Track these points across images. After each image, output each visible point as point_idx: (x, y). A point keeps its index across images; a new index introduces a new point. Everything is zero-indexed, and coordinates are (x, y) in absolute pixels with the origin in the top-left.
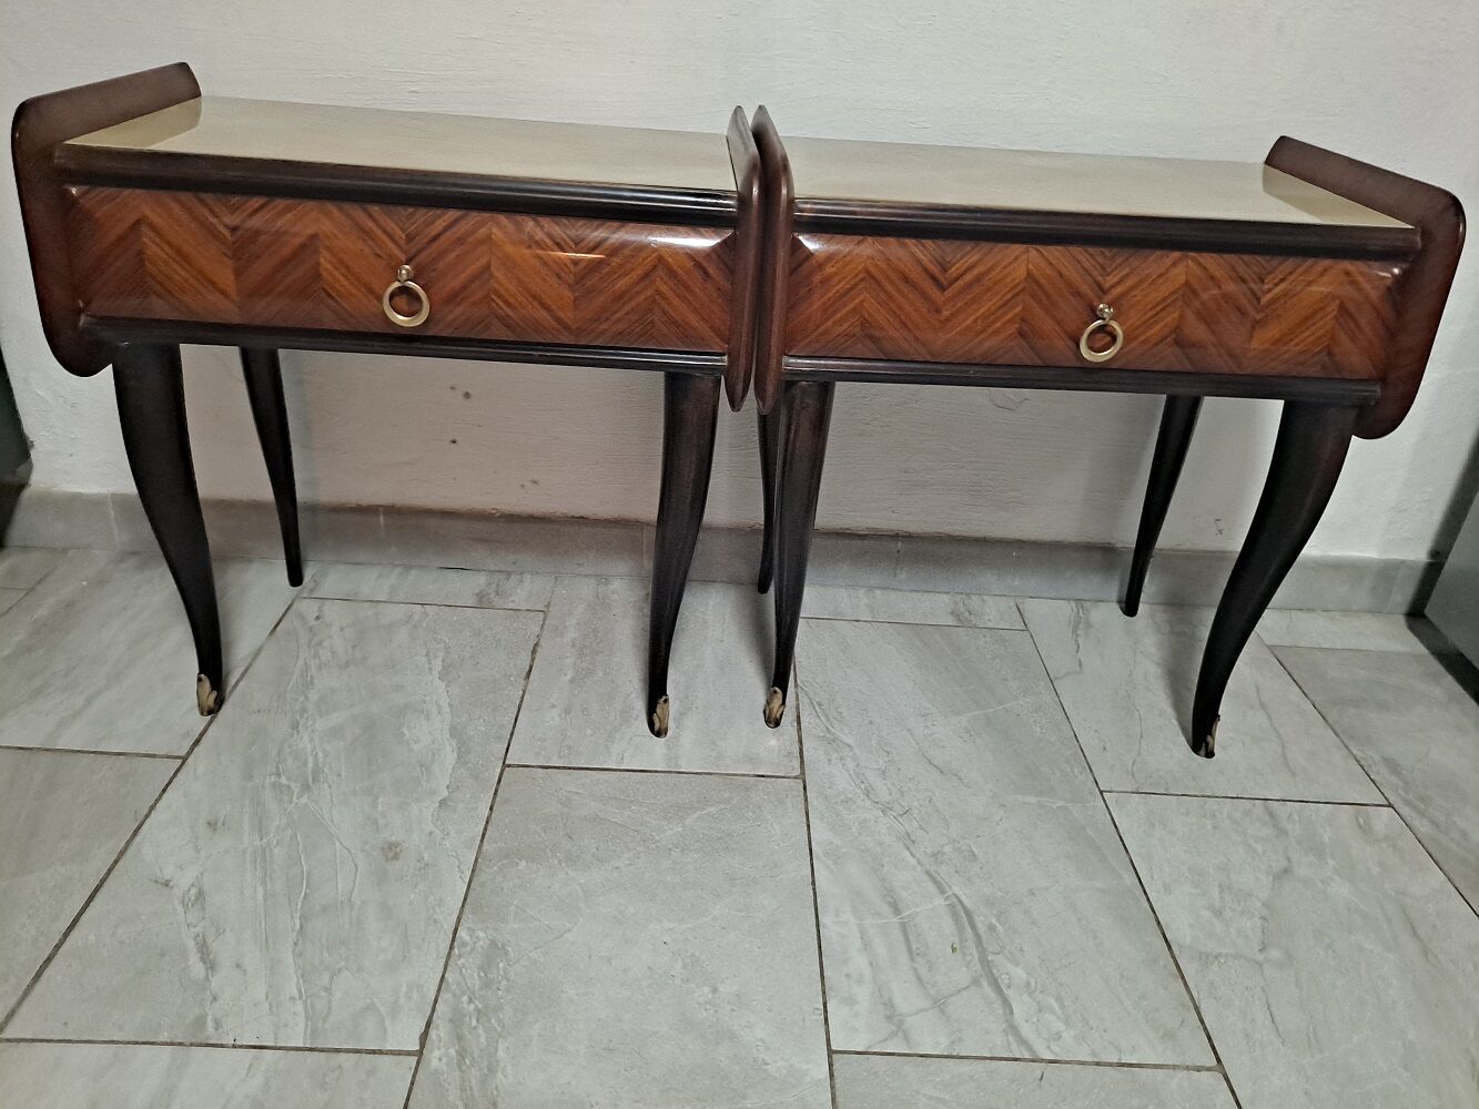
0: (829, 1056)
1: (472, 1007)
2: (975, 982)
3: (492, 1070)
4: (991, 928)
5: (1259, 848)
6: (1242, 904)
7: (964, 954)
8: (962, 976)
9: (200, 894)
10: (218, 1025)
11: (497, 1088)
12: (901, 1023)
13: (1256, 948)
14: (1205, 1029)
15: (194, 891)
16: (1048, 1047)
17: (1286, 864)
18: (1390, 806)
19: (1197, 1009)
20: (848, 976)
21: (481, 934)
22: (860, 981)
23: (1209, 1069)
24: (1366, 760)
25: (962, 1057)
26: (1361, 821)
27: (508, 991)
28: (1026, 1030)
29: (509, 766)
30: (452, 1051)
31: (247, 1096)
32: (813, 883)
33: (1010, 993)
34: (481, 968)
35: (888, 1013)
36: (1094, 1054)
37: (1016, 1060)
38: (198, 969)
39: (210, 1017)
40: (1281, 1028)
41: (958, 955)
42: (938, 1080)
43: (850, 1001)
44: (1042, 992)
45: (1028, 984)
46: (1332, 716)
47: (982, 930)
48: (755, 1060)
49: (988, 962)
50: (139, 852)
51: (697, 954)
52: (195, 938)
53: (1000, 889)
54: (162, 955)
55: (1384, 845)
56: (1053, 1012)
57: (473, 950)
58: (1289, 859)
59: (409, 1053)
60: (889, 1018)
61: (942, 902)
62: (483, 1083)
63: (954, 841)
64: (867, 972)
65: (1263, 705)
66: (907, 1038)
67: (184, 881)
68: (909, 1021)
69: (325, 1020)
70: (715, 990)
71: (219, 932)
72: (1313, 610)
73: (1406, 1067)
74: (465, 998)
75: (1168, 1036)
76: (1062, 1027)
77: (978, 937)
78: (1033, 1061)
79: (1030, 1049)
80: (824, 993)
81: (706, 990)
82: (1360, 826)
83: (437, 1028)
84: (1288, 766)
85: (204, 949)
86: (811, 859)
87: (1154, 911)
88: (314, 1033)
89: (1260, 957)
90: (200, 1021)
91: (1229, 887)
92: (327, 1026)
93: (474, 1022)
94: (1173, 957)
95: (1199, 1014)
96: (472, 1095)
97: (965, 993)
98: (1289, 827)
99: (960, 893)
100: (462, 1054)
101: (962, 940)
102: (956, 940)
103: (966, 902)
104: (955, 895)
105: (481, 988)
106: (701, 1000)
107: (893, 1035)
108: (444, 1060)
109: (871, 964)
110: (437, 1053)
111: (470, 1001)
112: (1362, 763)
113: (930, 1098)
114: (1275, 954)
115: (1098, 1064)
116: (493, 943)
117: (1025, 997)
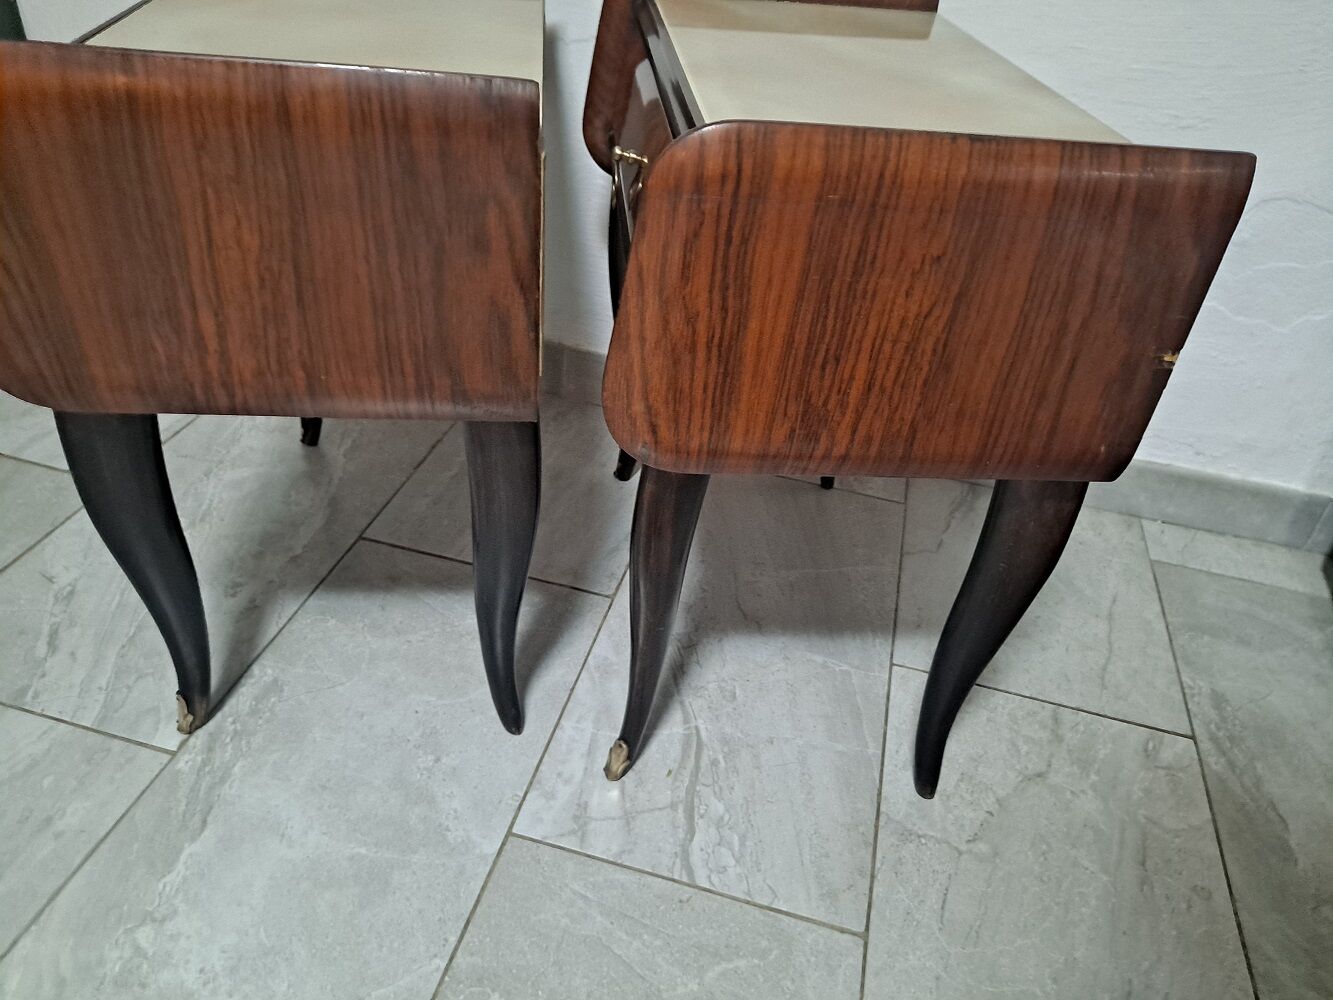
0: (506, 837)
1: (232, 728)
2: (673, 806)
3: (223, 780)
4: (714, 763)
5: (1024, 749)
6: (976, 795)
7: (675, 779)
8: (664, 797)
9: (71, 593)
10: (36, 696)
11: (219, 796)
12: (586, 824)
13: (966, 837)
14: (870, 898)
15: (69, 588)
16: (709, 877)
17: (1042, 767)
18: (1193, 737)
19: (873, 877)
20: (559, 775)
21: (270, 671)
22: (567, 782)
23: (854, 934)
24: (1191, 688)
25: (625, 867)
26: (1151, 745)
27: (268, 722)
28: (696, 858)
29: (364, 539)
30: (199, 759)
31: (30, 755)
32: (572, 690)
33: (700, 823)
34: (256, 699)
35: (578, 813)
36: (749, 893)
37: (674, 880)
38: (42, 649)
39: (33, 689)
40: (947, 914)
41: (670, 780)
42: (592, 879)
43: (550, 796)
44: (730, 829)
45: (722, 818)
46: (1181, 640)
47: (705, 761)
48: (440, 825)
49: (695, 790)
50: (43, 550)
51: (438, 727)
52: (51, 626)
53: (742, 732)
54: (22, 633)
55: (1162, 772)
56: (731, 849)
57: (256, 682)
58: (1049, 766)
59: (166, 751)
60: (576, 818)
61: (681, 731)
62: (211, 788)
63: (723, 680)
64: (579, 774)
65: (1110, 617)
66: (582, 839)
67: (64, 579)
68: (592, 825)
69: (116, 711)
70: (438, 760)
71: (72, 624)
72: (1222, 533)
73: (1055, 981)
74: (230, 720)
75: (830, 896)
76: (733, 862)
77: (697, 767)
78: (689, 885)
79: (691, 873)
80: (531, 783)
81: (431, 757)
82: (1146, 750)
83: (197, 738)
84: (1103, 678)
85: (54, 635)
86: (582, 669)
87: (881, 781)
88: (103, 719)
89: (964, 847)
90: (24, 691)
91: (971, 778)
92: (116, 715)
93: (228, 740)
94: (876, 827)
95: (872, 883)
96: (197, 796)
97: (657, 813)
98: (1068, 735)
99: (702, 727)
100: (204, 763)
101: (682, 765)
102: (674, 766)
103: (703, 734)
104: (697, 728)
105: (248, 714)
106: (422, 766)
107: (573, 832)
108: (190, 763)
109: (586, 769)
110: (186, 757)
111: (234, 722)
112: (1187, 691)
113: (575, 893)
114: (982, 847)
115: (748, 903)
116: (275, 681)
117: (713, 830)
